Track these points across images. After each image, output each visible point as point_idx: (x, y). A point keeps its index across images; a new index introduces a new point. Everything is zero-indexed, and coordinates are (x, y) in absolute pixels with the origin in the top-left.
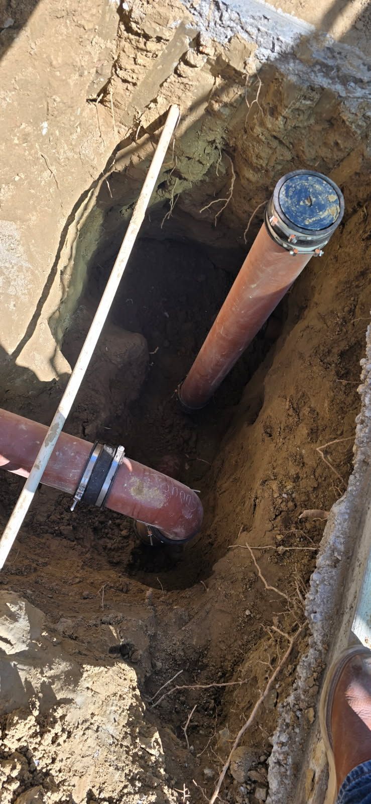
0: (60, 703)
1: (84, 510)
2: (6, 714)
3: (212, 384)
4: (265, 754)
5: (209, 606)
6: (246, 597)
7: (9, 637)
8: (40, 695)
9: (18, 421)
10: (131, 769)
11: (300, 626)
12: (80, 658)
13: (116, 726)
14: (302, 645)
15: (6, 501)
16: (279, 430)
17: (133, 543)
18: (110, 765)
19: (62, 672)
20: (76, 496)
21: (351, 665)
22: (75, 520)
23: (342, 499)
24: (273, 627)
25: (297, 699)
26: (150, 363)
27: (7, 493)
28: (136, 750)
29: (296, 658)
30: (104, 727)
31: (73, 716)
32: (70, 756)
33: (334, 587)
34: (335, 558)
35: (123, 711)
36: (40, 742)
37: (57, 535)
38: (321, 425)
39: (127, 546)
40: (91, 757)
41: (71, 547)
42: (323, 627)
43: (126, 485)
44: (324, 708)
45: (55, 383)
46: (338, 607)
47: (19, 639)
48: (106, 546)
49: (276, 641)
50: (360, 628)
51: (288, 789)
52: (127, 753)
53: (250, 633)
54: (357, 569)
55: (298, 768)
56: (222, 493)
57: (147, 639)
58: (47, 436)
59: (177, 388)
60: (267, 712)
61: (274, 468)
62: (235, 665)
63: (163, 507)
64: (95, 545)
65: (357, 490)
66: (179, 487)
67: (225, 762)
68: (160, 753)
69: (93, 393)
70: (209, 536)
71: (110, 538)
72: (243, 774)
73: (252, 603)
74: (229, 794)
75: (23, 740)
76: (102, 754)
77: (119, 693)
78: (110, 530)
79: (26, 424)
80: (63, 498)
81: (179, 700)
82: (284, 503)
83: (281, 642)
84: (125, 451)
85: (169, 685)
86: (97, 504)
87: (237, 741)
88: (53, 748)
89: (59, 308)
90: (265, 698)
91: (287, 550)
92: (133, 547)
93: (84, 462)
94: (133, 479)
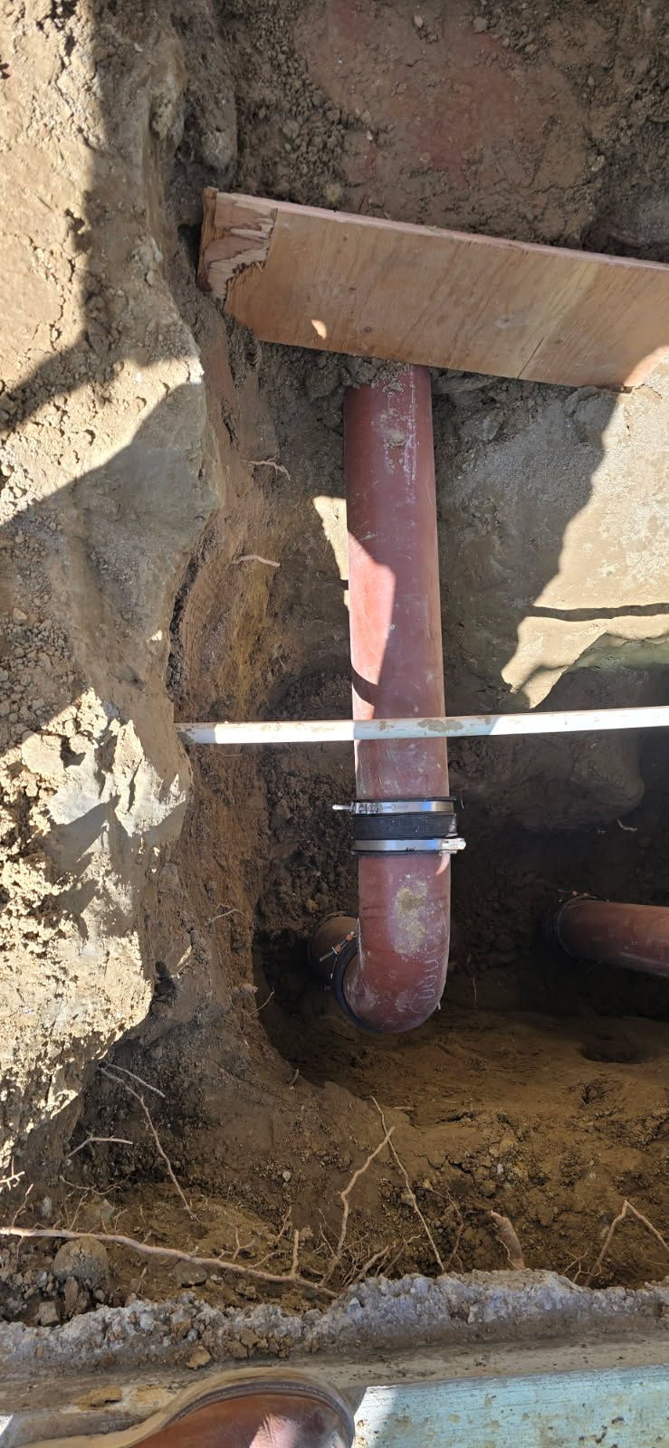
0: (78, 921)
1: (321, 825)
2: (42, 848)
3: (622, 954)
4: (107, 1296)
5: (270, 1100)
6: (308, 1161)
7: (137, 803)
8: (79, 885)
9: (436, 665)
10: (20, 1074)
11: (321, 1284)
12: (141, 923)
13: (68, 1022)
14: (294, 1300)
15: (290, 702)
16: (607, 1113)
17: (301, 926)
18: (17, 1038)
19: (117, 903)
20: (358, 805)
21: (317, 1409)
22: (303, 817)
23: (574, 1286)
24: (297, 1232)
25: (214, 1324)
26: (603, 828)
27: (302, 696)
28: (46, 1071)
29: (268, 1295)
30: (64, 1003)
31: (66, 949)
32: (14, 970)
33: (417, 1326)
34: (466, 1311)
35: (90, 1024)
36: (22, 915)
37: (268, 799)
38: (657, 1192)
39: (292, 917)
40: (21, 1003)
41: (260, 830)
42: (343, 1329)
43: (408, 876)
44: (229, 1381)
45: (504, 691)
46: (388, 1346)
47: (139, 817)
48: (280, 884)
49: (276, 1247)
50: (378, 1403)
51: (72, 1361)
52: (39, 1058)
53: (257, 1192)
54: (469, 1361)
55: (109, 1365)
56: (442, 1048)
57: (190, 1015)
58: (434, 719)
59: (580, 892)
60: (170, 1275)
61: (535, 1129)
62: (200, 1185)
63: (400, 956)
64: (275, 865)
65: (603, 1309)
66: (440, 968)
67: (74, 1230)
68: (51, 1112)
69: (510, 756)
70: (364, 1054)
71: (293, 886)
72: (69, 1268)
73: (304, 1177)
74: (30, 1256)
75: (16, 888)
76: (29, 1019)
77: (112, 1007)
78: (306, 879)
79: (435, 678)
80: (327, 783)
81: (118, 1109)
82: (486, 1173)
83: (278, 1257)
84: (459, 851)
85: (137, 1084)
86: (358, 842)
87: (110, 1237)
88: (18, 940)
89: (629, 641)
90: (190, 1262)
91: (413, 1208)
92: (295, 929)
93: (415, 793)
94: (423, 884)
